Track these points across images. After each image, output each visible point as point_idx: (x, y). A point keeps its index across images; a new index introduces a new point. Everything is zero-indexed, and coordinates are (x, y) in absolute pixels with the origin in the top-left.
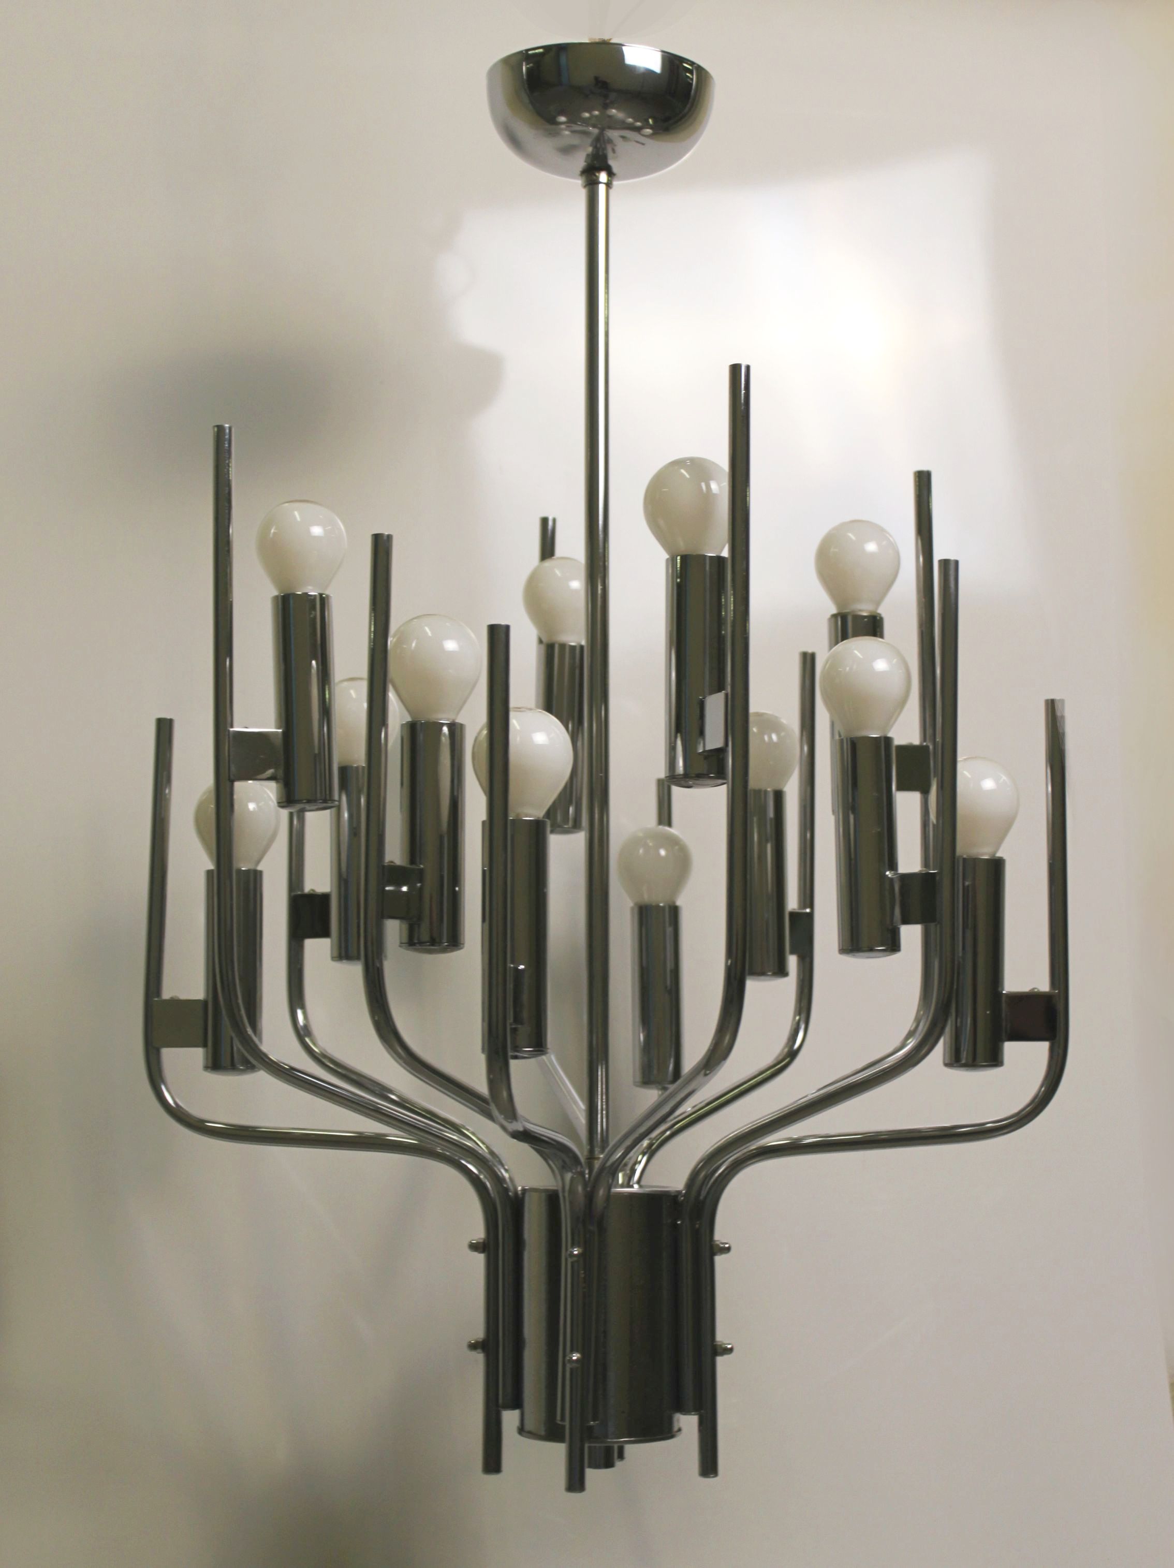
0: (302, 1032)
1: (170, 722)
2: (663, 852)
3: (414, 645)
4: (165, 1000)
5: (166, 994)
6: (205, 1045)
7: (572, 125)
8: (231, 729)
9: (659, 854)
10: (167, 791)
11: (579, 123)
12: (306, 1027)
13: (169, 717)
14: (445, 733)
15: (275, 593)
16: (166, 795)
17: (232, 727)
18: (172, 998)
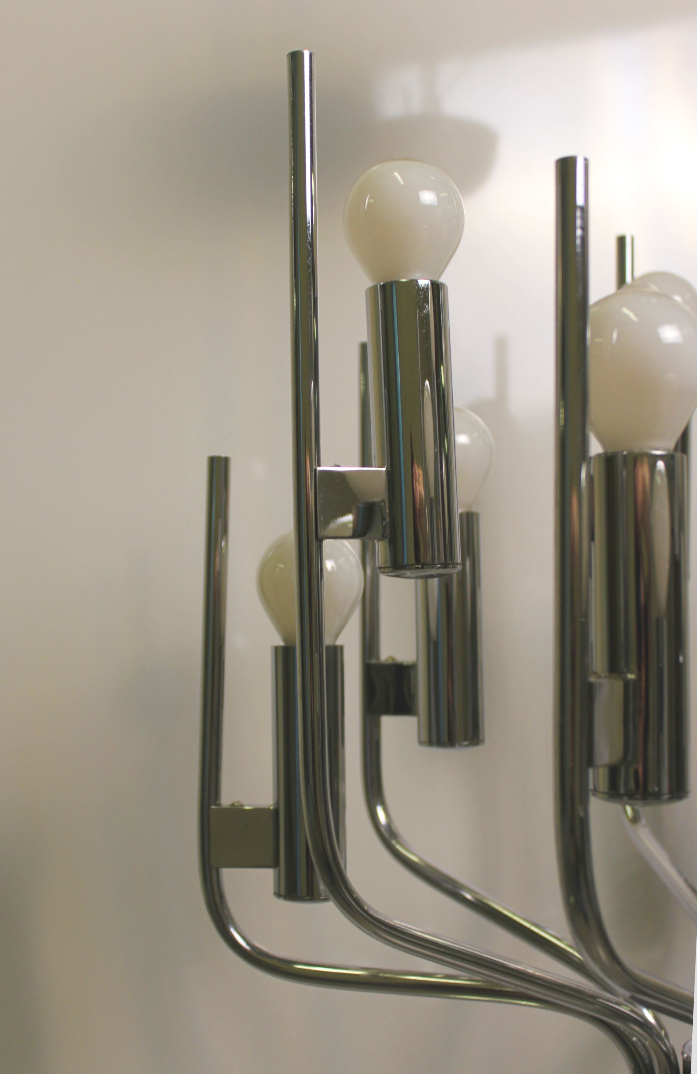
0: (387, 835)
1: (226, 461)
3: (615, 336)
4: (226, 810)
5: (226, 800)
6: (275, 864)
8: (319, 469)
10: (223, 544)
12: (389, 825)
13: (224, 455)
14: (660, 471)
15: (369, 283)
16: (221, 549)
17: (319, 465)
18: (233, 805)
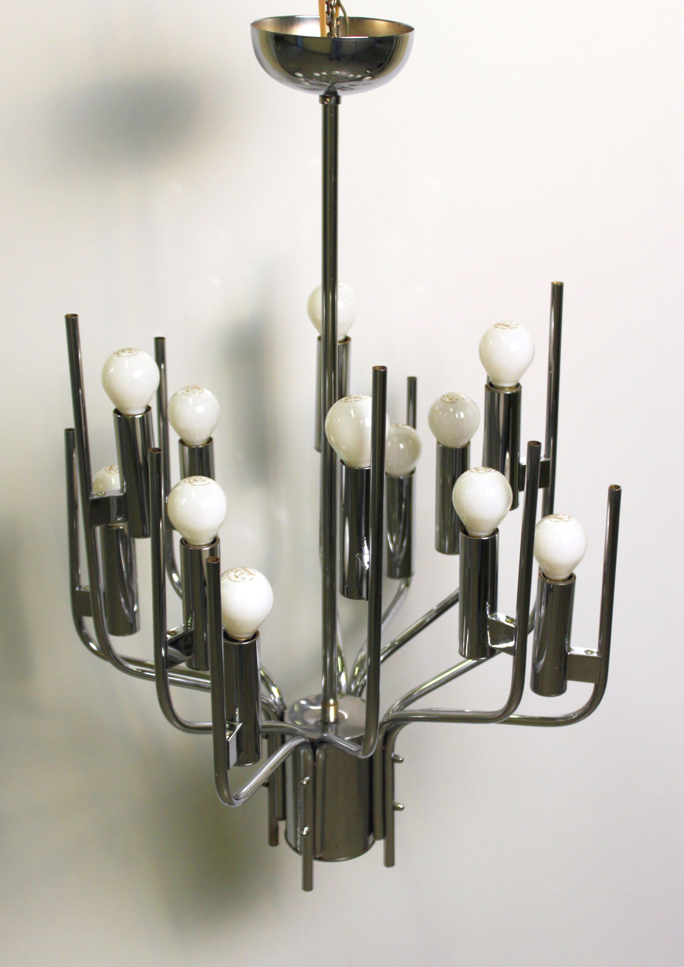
2: (402, 446)
7: (309, 80)
9: (399, 447)
11: (314, 80)
